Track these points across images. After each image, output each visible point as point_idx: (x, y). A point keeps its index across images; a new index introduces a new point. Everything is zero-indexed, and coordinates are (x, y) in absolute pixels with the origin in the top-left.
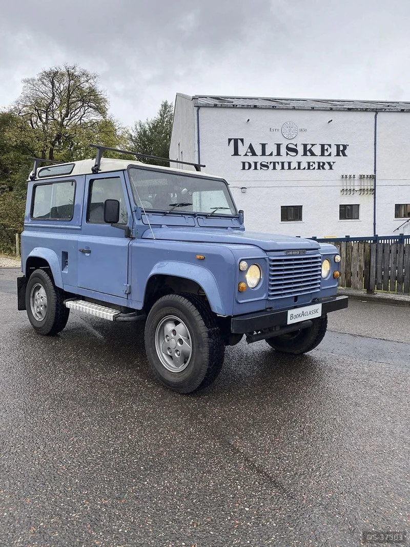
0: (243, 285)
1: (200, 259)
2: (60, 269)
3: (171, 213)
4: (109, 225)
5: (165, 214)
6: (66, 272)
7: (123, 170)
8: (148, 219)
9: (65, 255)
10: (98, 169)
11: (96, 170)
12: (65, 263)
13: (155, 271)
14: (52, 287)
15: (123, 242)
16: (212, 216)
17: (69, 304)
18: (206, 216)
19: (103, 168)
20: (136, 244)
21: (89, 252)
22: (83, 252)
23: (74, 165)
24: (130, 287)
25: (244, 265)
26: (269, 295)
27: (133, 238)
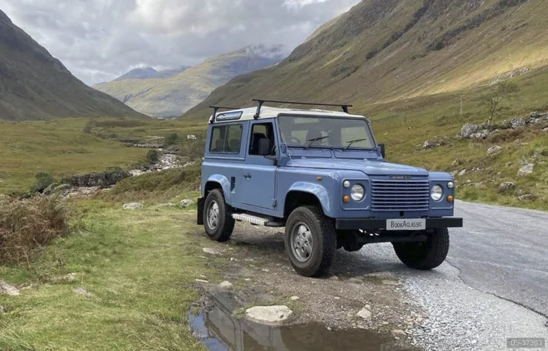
0: (346, 197)
1: (319, 180)
2: (229, 190)
3: (310, 148)
4: (263, 157)
5: (305, 148)
6: (233, 192)
7: (275, 118)
8: (290, 152)
9: (233, 180)
10: (258, 116)
11: (256, 117)
12: (233, 187)
13: (292, 188)
14: (223, 204)
15: (272, 169)
16: (348, 149)
17: (235, 216)
18: (343, 150)
19: (262, 116)
20: (281, 170)
21: (250, 177)
22: (246, 177)
23: (242, 112)
24: (276, 201)
25: (347, 183)
26: (372, 208)
27: (279, 166)
